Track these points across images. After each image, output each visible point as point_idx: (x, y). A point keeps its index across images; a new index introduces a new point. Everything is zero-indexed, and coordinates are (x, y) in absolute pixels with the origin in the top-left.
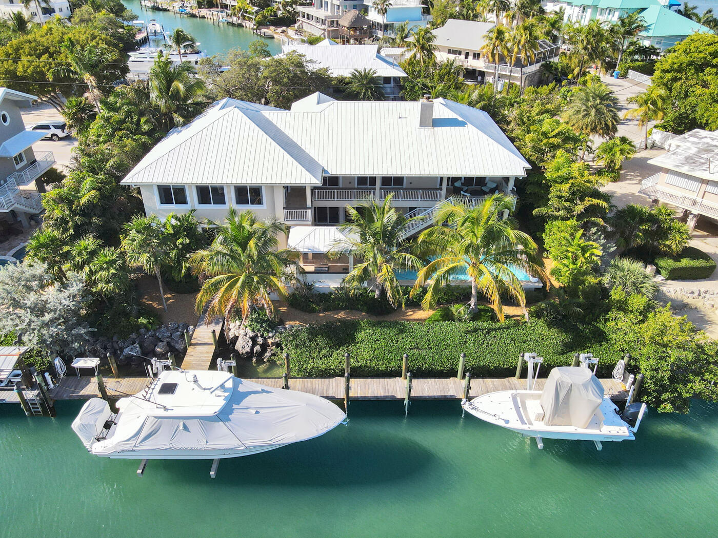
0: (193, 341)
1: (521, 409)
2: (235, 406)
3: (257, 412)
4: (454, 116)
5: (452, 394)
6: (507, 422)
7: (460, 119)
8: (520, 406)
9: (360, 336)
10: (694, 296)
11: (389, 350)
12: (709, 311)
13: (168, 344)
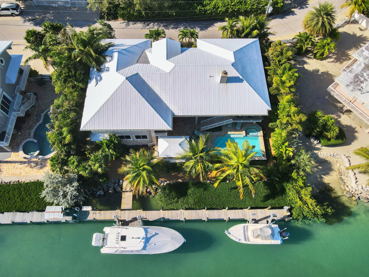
0: (124, 190)
1: (246, 232)
2: (147, 244)
3: (155, 244)
4: (238, 75)
5: (223, 218)
6: (240, 240)
7: (241, 77)
8: (246, 230)
9: (189, 191)
10: (331, 156)
11: (200, 199)
12: (335, 163)
13: (114, 188)
